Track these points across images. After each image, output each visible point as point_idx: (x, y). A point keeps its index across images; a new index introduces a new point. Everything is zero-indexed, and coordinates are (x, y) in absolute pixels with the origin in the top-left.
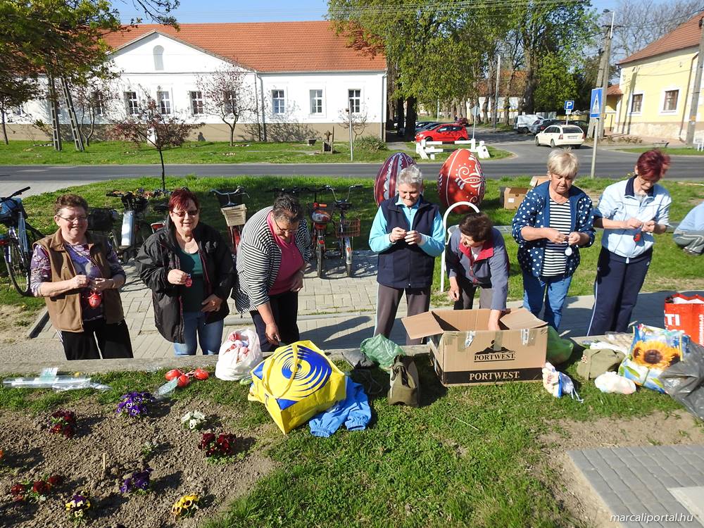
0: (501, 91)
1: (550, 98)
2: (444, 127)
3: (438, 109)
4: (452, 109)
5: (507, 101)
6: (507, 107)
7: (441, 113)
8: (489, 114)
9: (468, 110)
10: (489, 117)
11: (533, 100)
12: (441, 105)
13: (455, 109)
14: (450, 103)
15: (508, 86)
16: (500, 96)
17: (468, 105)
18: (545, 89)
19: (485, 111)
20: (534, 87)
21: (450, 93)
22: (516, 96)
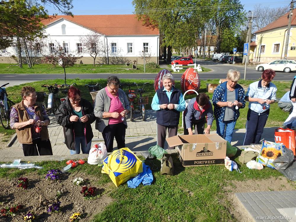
0: (207, 44)
1: (227, 47)
2: (183, 59)
3: (181, 51)
4: (187, 51)
5: (209, 48)
6: (209, 50)
7: (182, 53)
8: (202, 53)
9: (193, 52)
10: (202, 54)
11: (220, 48)
12: (182, 49)
13: (188, 51)
14: (185, 49)
15: (210, 42)
16: (206, 46)
17: (193, 50)
18: (225, 43)
19: (200, 52)
20: (220, 42)
21: (185, 45)
22: (213, 46)
